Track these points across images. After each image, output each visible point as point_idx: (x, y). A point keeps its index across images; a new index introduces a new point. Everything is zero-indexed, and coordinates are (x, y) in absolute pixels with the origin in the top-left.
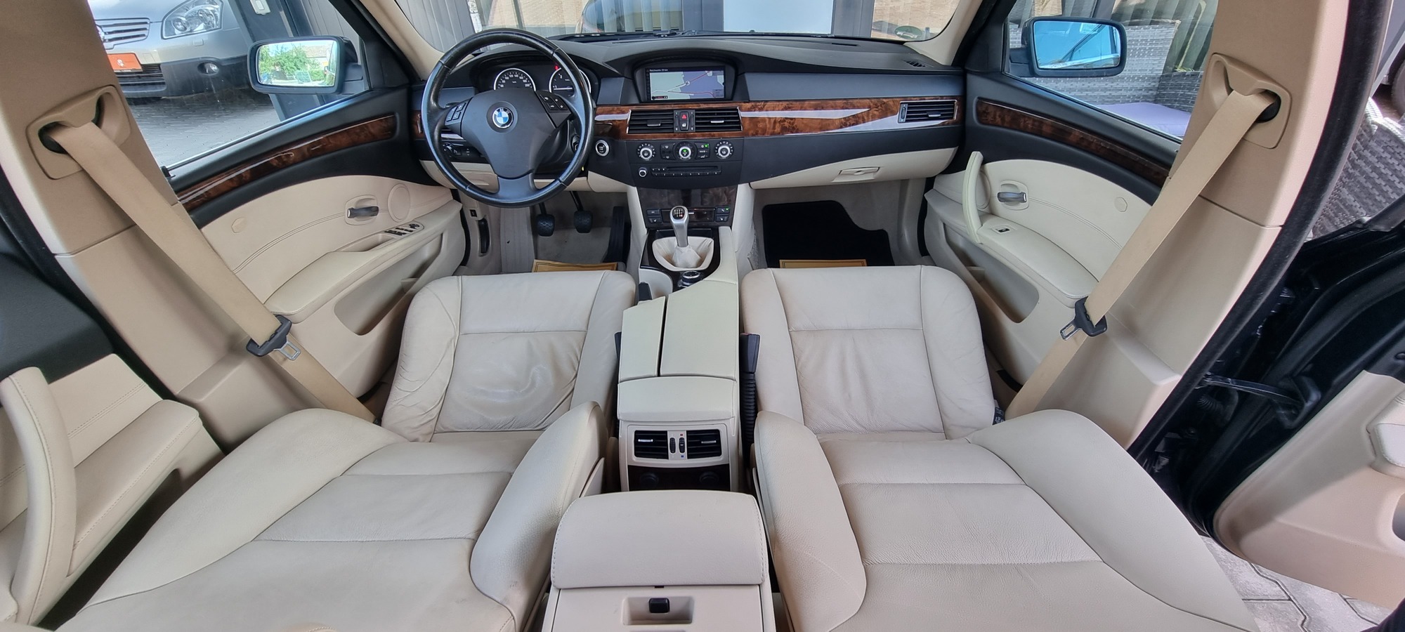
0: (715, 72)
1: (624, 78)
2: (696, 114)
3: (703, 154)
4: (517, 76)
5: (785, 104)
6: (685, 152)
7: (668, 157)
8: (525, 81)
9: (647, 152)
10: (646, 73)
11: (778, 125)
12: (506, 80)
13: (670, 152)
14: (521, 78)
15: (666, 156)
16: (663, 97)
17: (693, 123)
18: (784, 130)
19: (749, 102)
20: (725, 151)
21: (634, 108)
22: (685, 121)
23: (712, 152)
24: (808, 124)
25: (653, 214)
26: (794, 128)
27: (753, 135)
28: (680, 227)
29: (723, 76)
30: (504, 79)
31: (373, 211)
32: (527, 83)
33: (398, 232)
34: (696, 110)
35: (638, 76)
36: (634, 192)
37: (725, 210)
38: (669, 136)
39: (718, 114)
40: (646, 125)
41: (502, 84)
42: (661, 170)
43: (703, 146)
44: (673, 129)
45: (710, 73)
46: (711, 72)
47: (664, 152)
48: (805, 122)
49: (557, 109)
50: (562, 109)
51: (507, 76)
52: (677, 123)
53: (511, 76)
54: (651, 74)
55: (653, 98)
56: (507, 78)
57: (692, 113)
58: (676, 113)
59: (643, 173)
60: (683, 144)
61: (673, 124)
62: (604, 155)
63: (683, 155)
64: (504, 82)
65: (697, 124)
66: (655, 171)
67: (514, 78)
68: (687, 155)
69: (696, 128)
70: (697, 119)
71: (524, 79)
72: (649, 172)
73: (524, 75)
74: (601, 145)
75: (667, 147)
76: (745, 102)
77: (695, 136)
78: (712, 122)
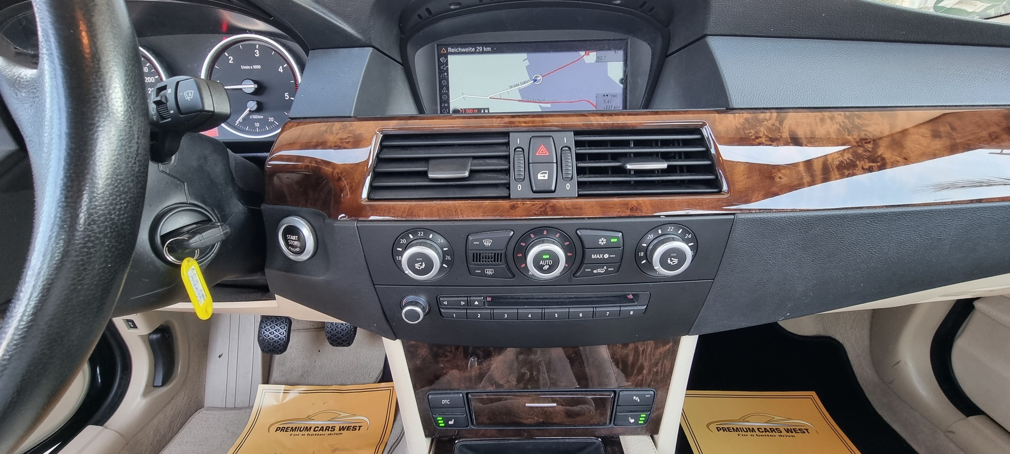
0: (603, 53)
1: (371, 49)
2: (578, 144)
3: (601, 263)
6: (547, 259)
7: (489, 272)
10: (440, 56)
13: (496, 257)
15: (483, 267)
17: (570, 169)
19: (730, 109)
20: (672, 254)
21: (392, 126)
22: (544, 163)
23: (634, 258)
25: (446, 406)
29: (622, 60)
34: (577, 133)
35: (420, 60)
36: (395, 349)
38: (495, 210)
39: (638, 144)
40: (424, 174)
42: (469, 304)
43: (602, 242)
44: (507, 186)
45: (591, 57)
46: (594, 54)
47: (477, 257)
52: (519, 170)
54: (450, 57)
57: (568, 139)
58: (516, 140)
59: (415, 315)
60: (539, 233)
61: (507, 172)
62: (304, 257)
63: (540, 268)
65: (581, 171)
66: (452, 305)
68: (552, 268)
69: (580, 184)
70: (580, 157)
72: (435, 309)
74: (292, 230)
75: (487, 243)
76: (719, 112)
77: (577, 209)
78: (629, 167)
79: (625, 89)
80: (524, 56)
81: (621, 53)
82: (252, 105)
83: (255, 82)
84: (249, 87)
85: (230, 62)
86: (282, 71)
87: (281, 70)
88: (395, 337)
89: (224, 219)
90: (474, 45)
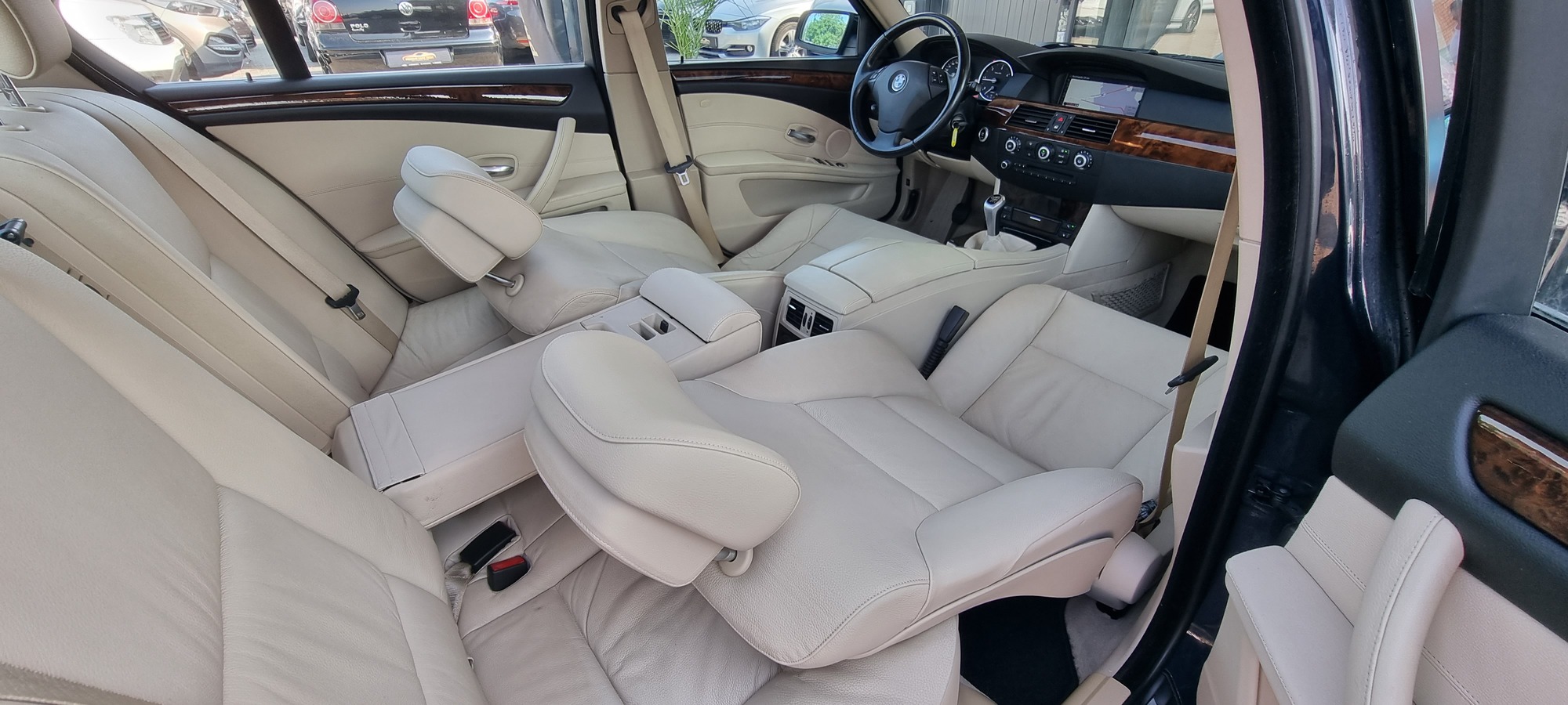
0: (1135, 88)
1: (1032, 75)
2: (1074, 119)
3: (1061, 159)
5: (1173, 128)
6: (1045, 152)
7: (1029, 154)
9: (1012, 144)
10: (1068, 78)
11: (1150, 147)
13: (1032, 149)
15: (1027, 151)
16: (1074, 104)
17: (1066, 127)
18: (1154, 154)
19: (1135, 118)
20: (1081, 160)
21: (1023, 103)
22: (1059, 123)
23: (1069, 159)
24: (1187, 155)
26: (1166, 155)
27: (1117, 151)
28: (990, 212)
29: (1142, 94)
31: (811, 139)
33: (819, 161)
34: (1077, 116)
35: (1056, 79)
36: (998, 182)
37: (1071, 227)
38: (1037, 134)
39: (1095, 123)
40: (1025, 120)
42: (1021, 166)
43: (1063, 151)
44: (1045, 128)
45: (1130, 89)
46: (1131, 87)
47: (1026, 148)
48: (1184, 151)
49: (937, 83)
50: (941, 84)
52: (1051, 121)
54: (1072, 79)
55: (1065, 103)
57: (1071, 117)
58: (1057, 115)
59: (1004, 165)
60: (1046, 144)
61: (1047, 124)
62: (983, 141)
63: (1041, 155)
65: (1069, 128)
66: (1017, 166)
68: (1045, 155)
69: (1067, 133)
70: (1072, 124)
72: (1011, 165)
74: (984, 131)
75: (1031, 144)
76: (1130, 118)
77: (1059, 139)
78: (1083, 129)
79: (1139, 106)
80: (1102, 83)
81: (1144, 89)
82: (992, 87)
83: (997, 79)
84: (994, 80)
88: (999, 178)
89: (968, 122)
90: (1084, 76)
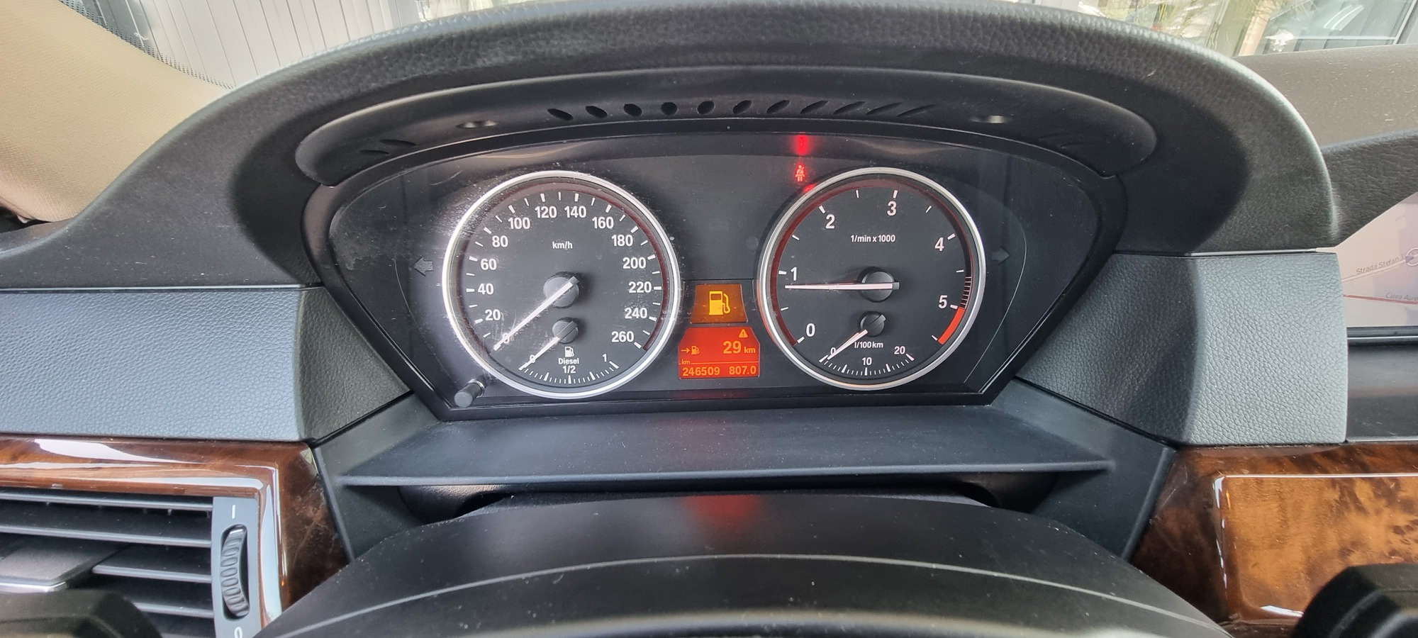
4: (577, 212)
8: (620, 240)
12: (513, 234)
14: (600, 223)
30: (502, 228)
32: (636, 251)
41: (488, 251)
51: (522, 211)
53: (549, 212)
56: (520, 223)
64: (500, 241)
67: (562, 227)
71: (621, 229)
73: (619, 206)
82: (876, 324)
84: (882, 288)
85: (828, 226)
86: (941, 248)
87: (940, 245)
